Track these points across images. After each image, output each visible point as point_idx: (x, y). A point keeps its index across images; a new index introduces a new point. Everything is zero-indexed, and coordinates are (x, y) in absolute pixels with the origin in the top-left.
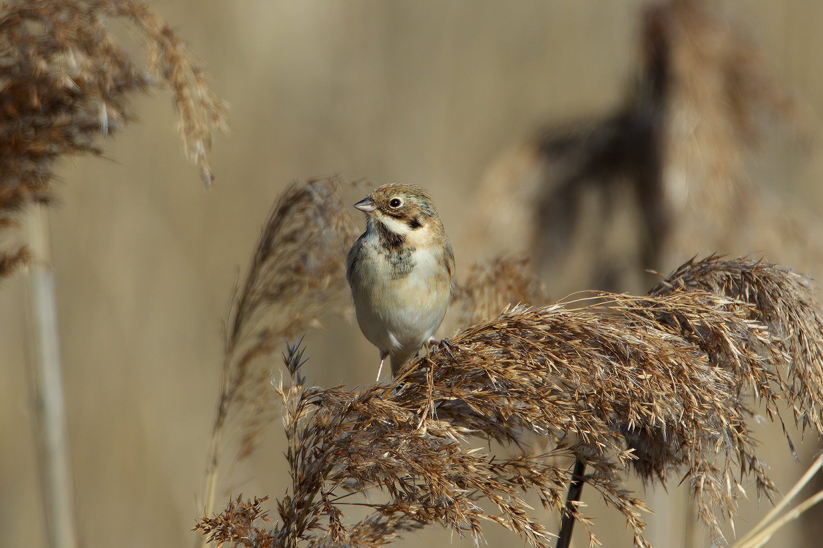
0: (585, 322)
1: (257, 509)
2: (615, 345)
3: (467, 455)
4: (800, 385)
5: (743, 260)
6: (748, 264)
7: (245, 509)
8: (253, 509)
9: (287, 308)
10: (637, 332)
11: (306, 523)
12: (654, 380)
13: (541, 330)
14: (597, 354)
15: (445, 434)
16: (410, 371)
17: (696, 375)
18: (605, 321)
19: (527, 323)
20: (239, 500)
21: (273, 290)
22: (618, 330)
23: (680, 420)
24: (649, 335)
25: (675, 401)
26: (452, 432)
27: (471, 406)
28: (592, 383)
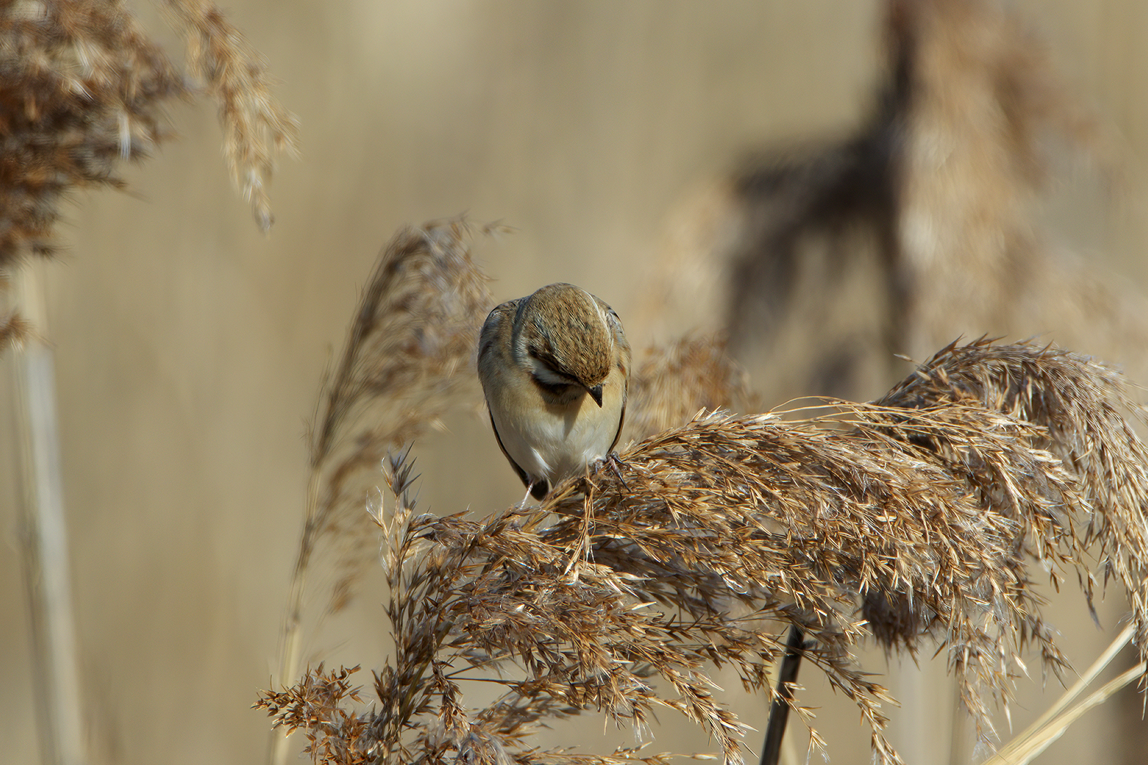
0: (808, 439)
1: (344, 684)
2: (847, 474)
3: (630, 612)
4: (1101, 521)
5: (1024, 345)
6: (1032, 350)
7: (326, 683)
8: (339, 683)
9: (398, 403)
10: (879, 456)
11: (413, 705)
12: (899, 525)
13: (744, 447)
14: (821, 483)
15: (605, 582)
16: (562, 495)
17: (959, 521)
18: (835, 438)
19: (726, 435)
20: (319, 671)
21: (376, 377)
22: (852, 453)
23: (934, 583)
24: (896, 461)
25: (928, 556)
26: (613, 581)
27: (643, 547)
28: (813, 524)
